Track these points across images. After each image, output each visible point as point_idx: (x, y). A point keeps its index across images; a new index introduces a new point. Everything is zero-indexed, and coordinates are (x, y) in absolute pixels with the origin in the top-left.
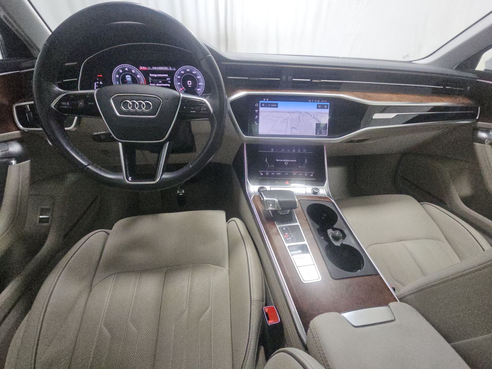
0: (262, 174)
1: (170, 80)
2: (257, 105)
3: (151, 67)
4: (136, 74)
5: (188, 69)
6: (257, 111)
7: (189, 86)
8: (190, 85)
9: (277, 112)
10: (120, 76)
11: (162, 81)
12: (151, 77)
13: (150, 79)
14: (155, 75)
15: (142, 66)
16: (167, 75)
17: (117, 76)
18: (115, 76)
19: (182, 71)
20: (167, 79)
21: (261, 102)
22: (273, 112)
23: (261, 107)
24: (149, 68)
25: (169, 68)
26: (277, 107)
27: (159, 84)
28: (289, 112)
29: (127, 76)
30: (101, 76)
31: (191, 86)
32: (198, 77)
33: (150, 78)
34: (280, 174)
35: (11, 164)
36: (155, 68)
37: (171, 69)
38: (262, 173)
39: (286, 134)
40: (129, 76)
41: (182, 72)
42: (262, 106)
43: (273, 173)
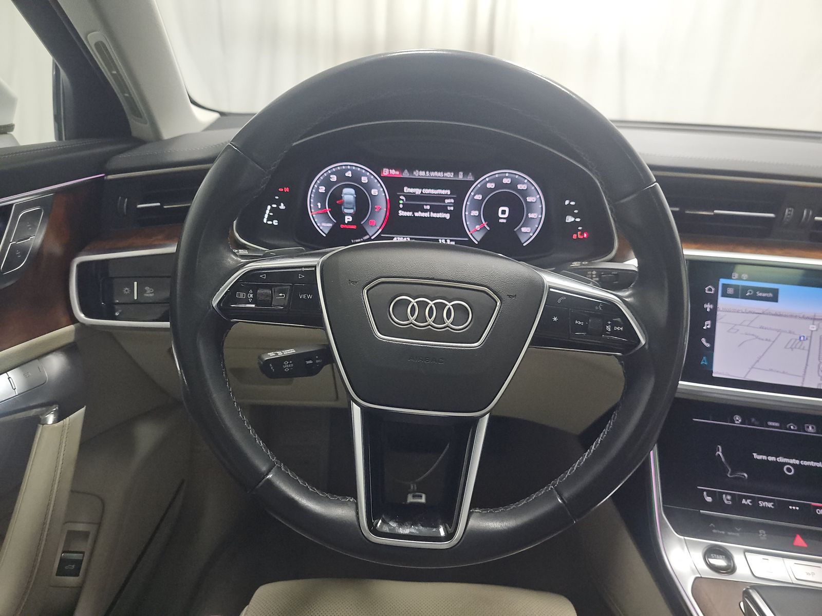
0: (709, 499)
1: (454, 205)
2: (710, 290)
3: (411, 171)
4: (368, 186)
5: (507, 177)
6: (708, 307)
7: (501, 221)
8: (504, 218)
9: (776, 315)
10: (327, 191)
11: (430, 205)
12: (404, 196)
13: (403, 200)
14: (418, 191)
15: (390, 168)
16: (449, 192)
17: (322, 189)
18: (318, 188)
19: (490, 181)
20: (447, 201)
21: (723, 281)
22: (763, 313)
23: (723, 296)
24: (406, 174)
25: (456, 174)
26: (775, 299)
27: (422, 212)
28: (814, 319)
29: (346, 190)
30: (287, 190)
31: (505, 221)
32: (529, 199)
33: (402, 197)
34: (770, 505)
35: (44, 423)
36: (422, 173)
37: (461, 176)
38: (710, 494)
39: (805, 386)
40: (352, 191)
41: (491, 185)
42: (725, 295)
43: (747, 498)
